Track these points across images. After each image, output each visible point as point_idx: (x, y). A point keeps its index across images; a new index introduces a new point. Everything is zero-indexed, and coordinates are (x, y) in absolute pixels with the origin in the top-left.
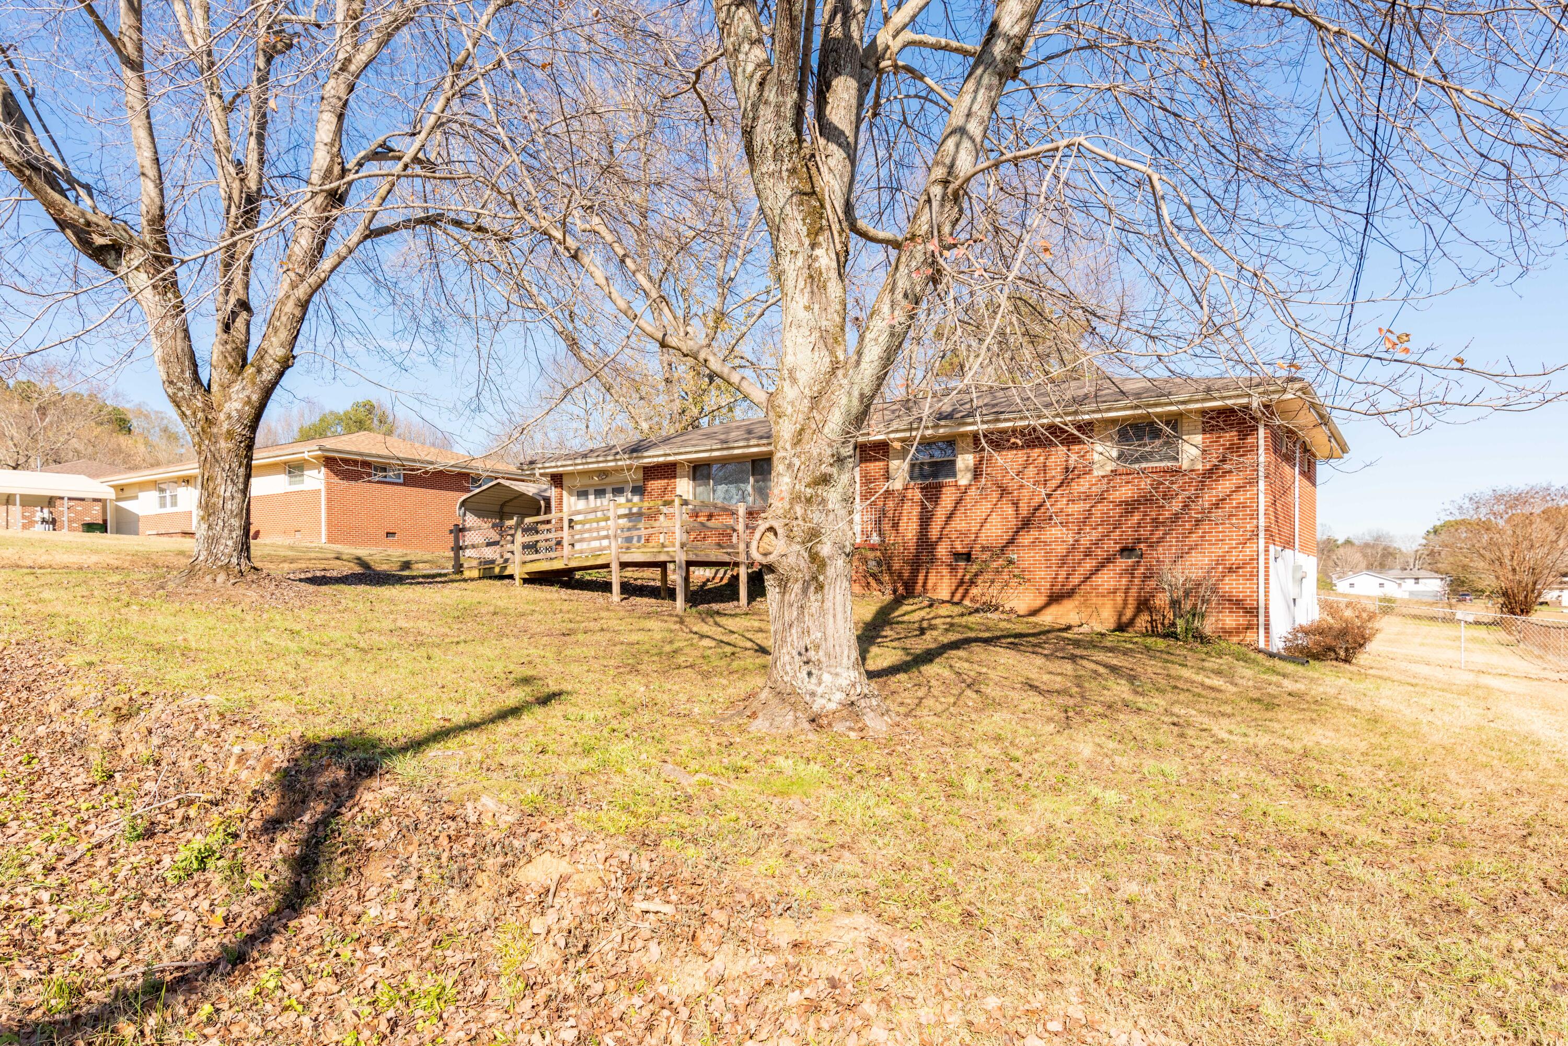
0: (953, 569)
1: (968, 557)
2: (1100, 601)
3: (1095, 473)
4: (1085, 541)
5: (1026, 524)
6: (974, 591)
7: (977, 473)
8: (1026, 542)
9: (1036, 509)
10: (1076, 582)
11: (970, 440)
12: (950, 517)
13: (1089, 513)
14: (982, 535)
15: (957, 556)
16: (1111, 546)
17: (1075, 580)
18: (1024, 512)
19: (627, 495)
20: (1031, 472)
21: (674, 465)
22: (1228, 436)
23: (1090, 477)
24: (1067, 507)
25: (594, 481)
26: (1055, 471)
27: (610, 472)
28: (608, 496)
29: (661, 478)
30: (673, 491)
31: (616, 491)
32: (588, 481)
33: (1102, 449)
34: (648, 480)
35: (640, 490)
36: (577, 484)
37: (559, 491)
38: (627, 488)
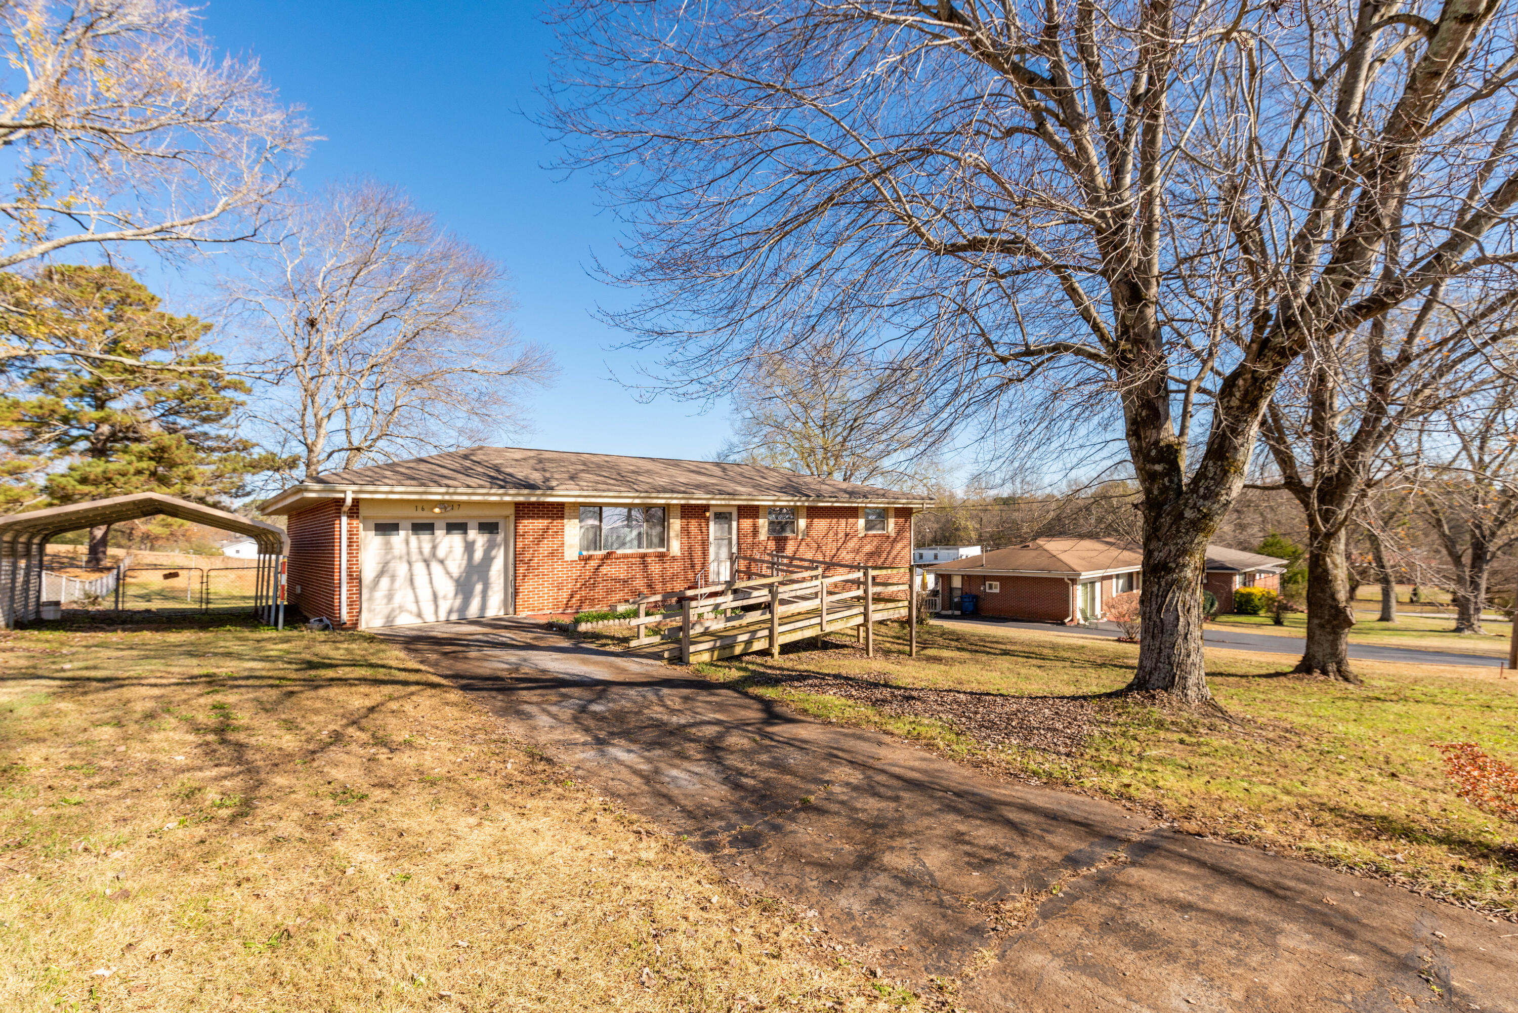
3: (859, 536)
11: (805, 511)
19: (472, 534)
20: (831, 534)
21: (562, 505)
22: (901, 520)
23: (855, 539)
24: (846, 556)
25: (426, 513)
26: (841, 535)
27: (459, 504)
28: (440, 533)
29: (542, 518)
30: (560, 532)
31: (451, 527)
32: (411, 512)
33: (861, 522)
34: (523, 518)
35: (489, 528)
36: (387, 515)
37: (355, 522)
38: (472, 524)
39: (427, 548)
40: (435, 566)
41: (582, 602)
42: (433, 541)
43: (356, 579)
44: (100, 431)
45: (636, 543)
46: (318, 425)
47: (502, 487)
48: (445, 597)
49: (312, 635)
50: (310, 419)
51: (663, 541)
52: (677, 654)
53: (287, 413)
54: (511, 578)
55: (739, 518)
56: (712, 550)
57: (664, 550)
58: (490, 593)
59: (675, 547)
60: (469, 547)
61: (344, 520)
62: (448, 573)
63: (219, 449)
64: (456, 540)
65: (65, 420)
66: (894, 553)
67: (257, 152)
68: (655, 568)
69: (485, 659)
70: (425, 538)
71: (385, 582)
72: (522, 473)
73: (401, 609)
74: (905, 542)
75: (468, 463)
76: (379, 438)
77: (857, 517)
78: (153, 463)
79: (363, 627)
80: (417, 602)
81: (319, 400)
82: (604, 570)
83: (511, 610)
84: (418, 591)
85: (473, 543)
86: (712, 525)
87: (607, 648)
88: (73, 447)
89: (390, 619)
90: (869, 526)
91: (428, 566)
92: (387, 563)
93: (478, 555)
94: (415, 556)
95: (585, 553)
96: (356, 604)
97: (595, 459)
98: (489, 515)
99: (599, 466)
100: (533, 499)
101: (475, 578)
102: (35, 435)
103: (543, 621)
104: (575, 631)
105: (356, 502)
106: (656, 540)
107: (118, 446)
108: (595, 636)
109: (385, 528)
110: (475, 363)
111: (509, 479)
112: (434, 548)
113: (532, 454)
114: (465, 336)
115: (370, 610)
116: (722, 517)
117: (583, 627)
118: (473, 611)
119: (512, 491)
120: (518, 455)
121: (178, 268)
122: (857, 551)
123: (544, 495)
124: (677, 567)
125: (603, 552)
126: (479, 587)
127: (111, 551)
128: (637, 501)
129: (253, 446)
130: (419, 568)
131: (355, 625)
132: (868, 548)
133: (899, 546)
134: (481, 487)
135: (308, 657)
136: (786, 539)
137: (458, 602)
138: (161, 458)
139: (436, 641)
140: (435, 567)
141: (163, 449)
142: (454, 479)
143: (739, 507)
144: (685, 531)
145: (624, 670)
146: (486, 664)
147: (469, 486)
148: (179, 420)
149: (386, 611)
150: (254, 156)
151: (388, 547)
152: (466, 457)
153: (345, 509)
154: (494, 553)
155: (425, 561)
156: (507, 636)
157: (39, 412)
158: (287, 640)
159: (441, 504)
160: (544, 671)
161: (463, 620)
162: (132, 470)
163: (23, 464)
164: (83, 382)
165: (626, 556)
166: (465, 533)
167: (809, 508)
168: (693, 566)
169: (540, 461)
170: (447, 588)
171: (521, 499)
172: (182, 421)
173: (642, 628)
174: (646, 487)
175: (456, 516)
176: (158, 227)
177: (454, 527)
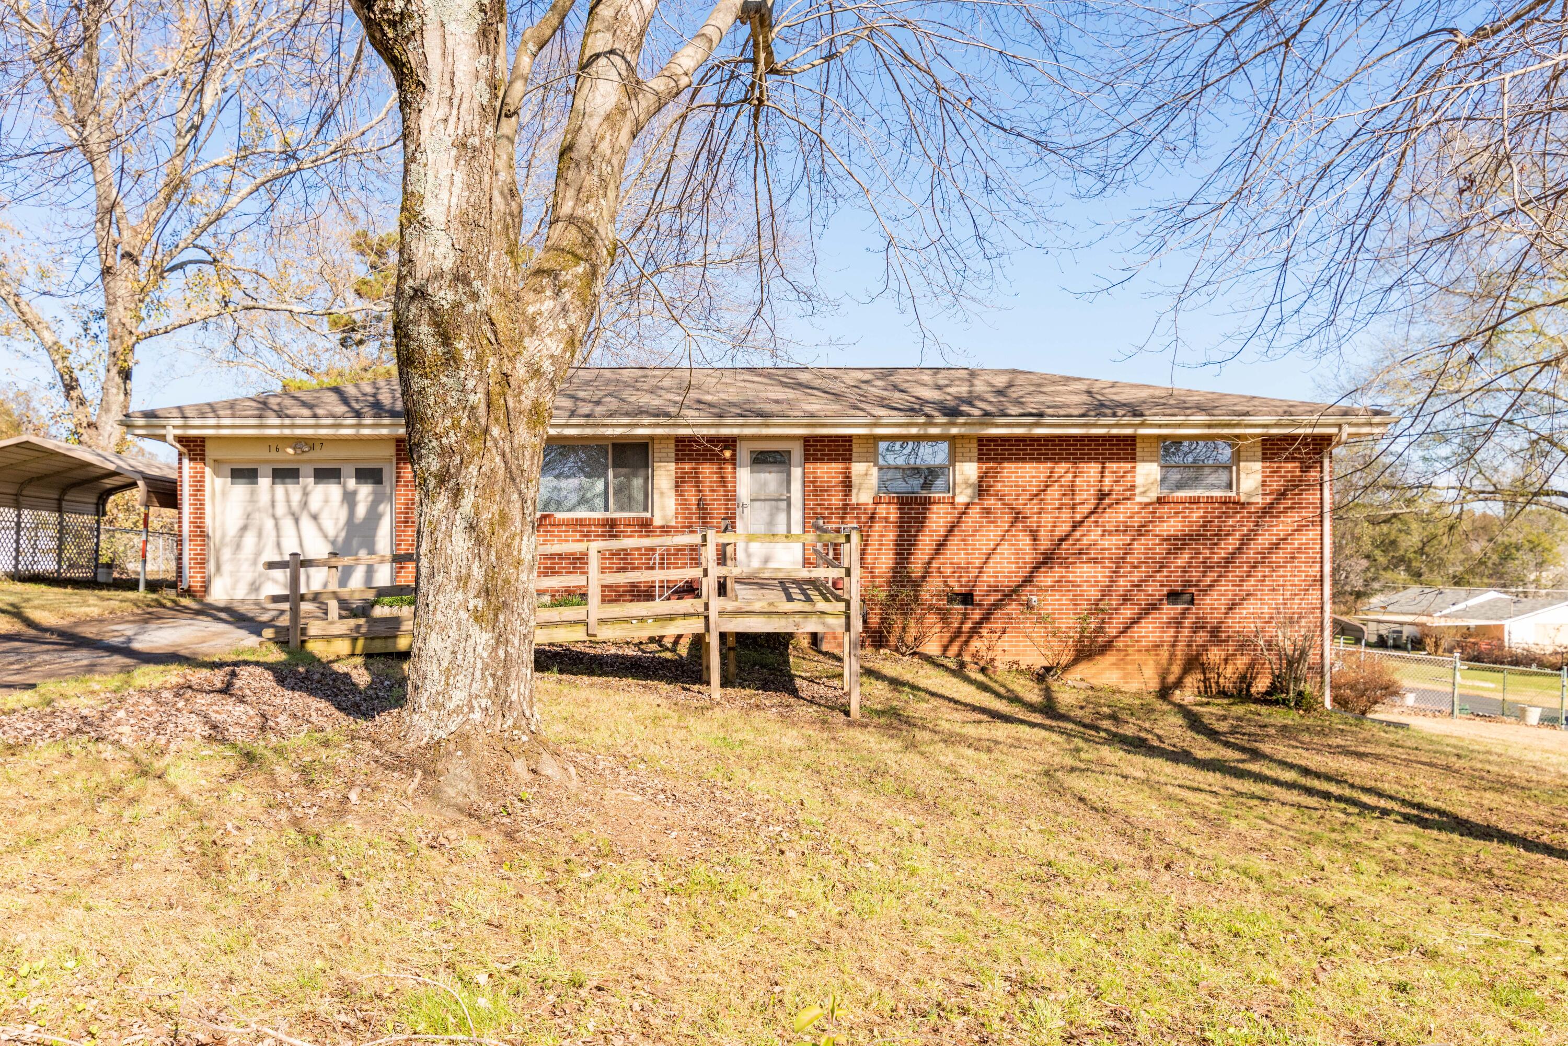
0: (944, 616)
1: (967, 598)
2: (1143, 657)
3: (1138, 499)
4: (1123, 584)
5: (1047, 559)
6: (975, 644)
7: (981, 489)
8: (1049, 581)
9: (1062, 540)
10: (1113, 632)
11: (974, 446)
12: (941, 545)
13: (1128, 550)
14: (989, 570)
15: (953, 597)
16: (1154, 589)
17: (1112, 631)
18: (1045, 544)
19: (349, 482)
20: (1053, 494)
22: (1290, 466)
23: (1130, 507)
25: (283, 455)
26: (1085, 496)
27: (321, 442)
28: (308, 482)
31: (321, 475)
32: (266, 453)
33: (1148, 471)
35: (363, 475)
36: (244, 457)
37: (199, 466)
38: (348, 470)
39: (296, 500)
40: (305, 521)
42: (303, 490)
43: (200, 534)
55: (808, 461)
57: (648, 515)
59: (666, 510)
60: (349, 498)
61: (186, 462)
62: (322, 530)
64: (334, 491)
70: (293, 488)
71: (250, 540)
74: (1304, 516)
77: (1133, 458)
79: (213, 596)
85: (354, 493)
86: (743, 471)
89: (254, 587)
90: (1176, 477)
91: (297, 521)
92: (251, 515)
93: (361, 511)
94: (281, 509)
96: (200, 564)
98: (365, 457)
101: (357, 540)
109: (245, 474)
112: (305, 499)
115: (231, 575)
116: (769, 459)
119: (387, 421)
122: (1138, 532)
130: (287, 521)
131: (202, 591)
132: (1171, 527)
136: (926, 501)
140: (306, 524)
143: (809, 440)
151: (253, 498)
153: (182, 449)
154: (381, 508)
155: (293, 514)
165: (575, 523)
166: (342, 482)
167: (988, 441)
175: (325, 457)
177: (325, 474)
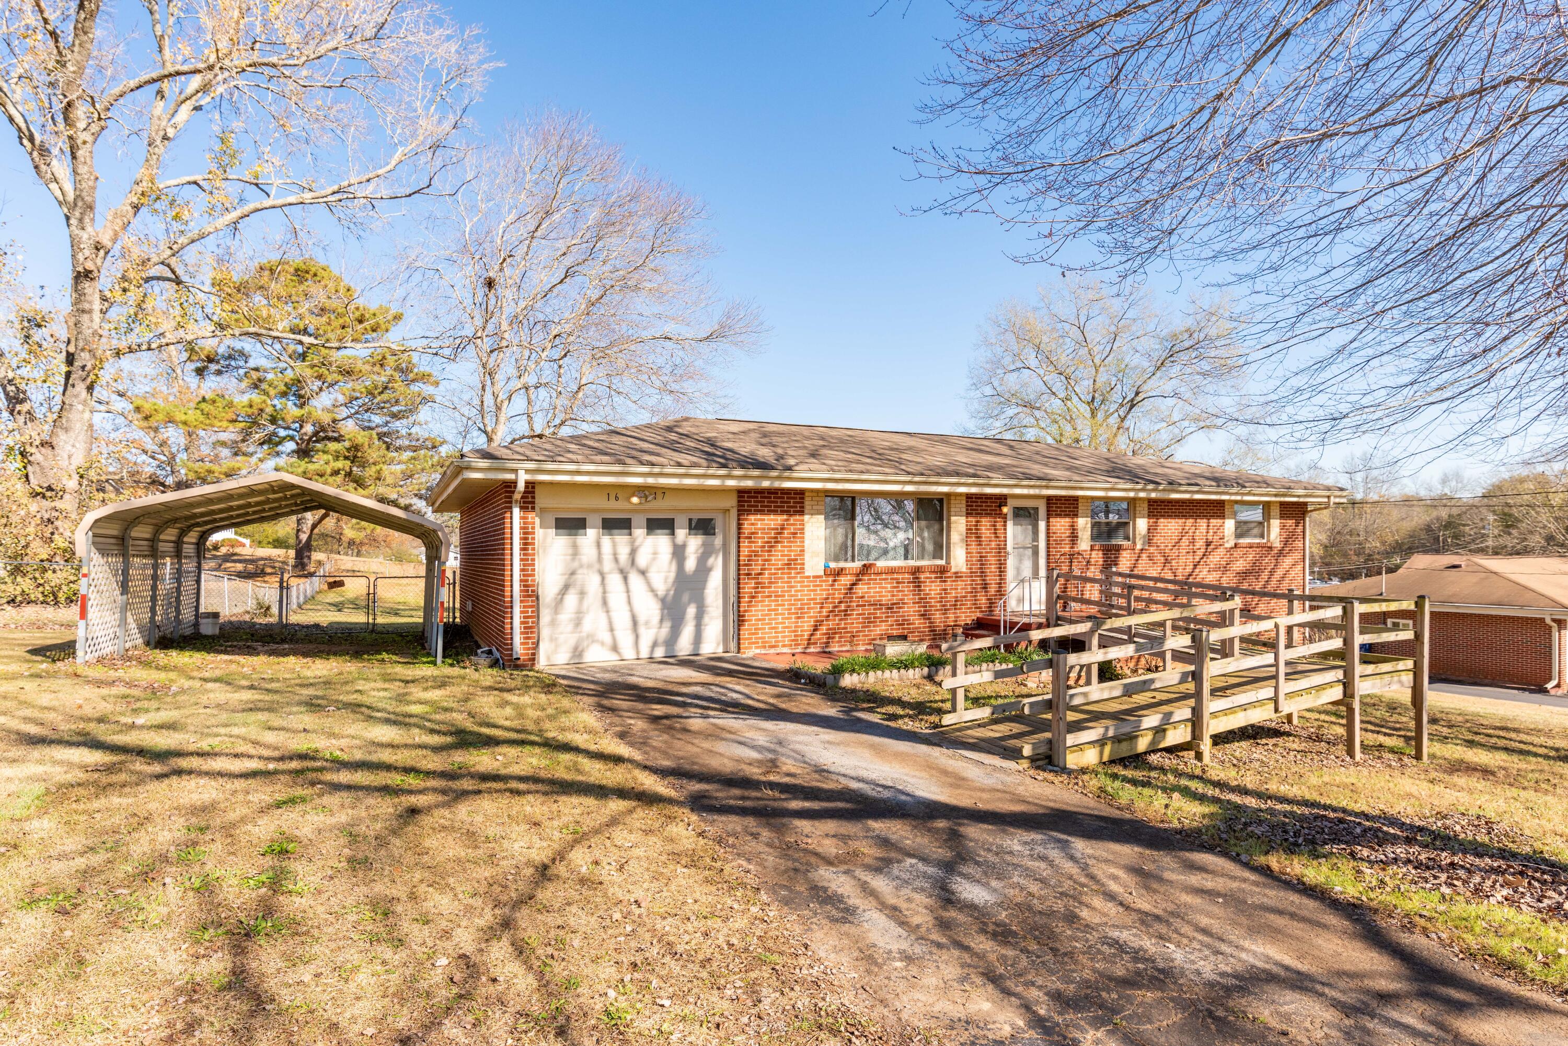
3: (1225, 545)
7: (1149, 538)
11: (1146, 505)
19: (681, 533)
20: (1185, 542)
21: (801, 493)
22: (1290, 522)
23: (1221, 551)
24: (1206, 575)
25: (621, 504)
26: (1200, 544)
27: (664, 491)
28: (639, 532)
29: (775, 512)
30: (798, 535)
31: (654, 525)
32: (600, 502)
33: (1229, 525)
34: (749, 512)
35: (703, 526)
36: (571, 506)
37: (531, 515)
38: (681, 521)
39: (624, 553)
40: (634, 578)
41: (830, 637)
42: (632, 542)
43: (531, 594)
44: (303, 431)
45: (901, 551)
46: (499, 408)
47: (724, 466)
48: (647, 623)
49: (476, 676)
50: (489, 400)
51: (940, 549)
52: (1043, 750)
53: (466, 397)
54: (732, 599)
55: (1049, 516)
56: (1011, 563)
57: (943, 562)
58: (706, 619)
59: (959, 558)
60: (679, 553)
61: (516, 511)
62: (652, 590)
63: (409, 448)
64: (661, 542)
65: (273, 420)
66: (1279, 572)
67: (434, 91)
68: (933, 588)
69: (715, 734)
70: (621, 540)
71: (571, 600)
72: (746, 447)
73: (592, 638)
74: (1297, 556)
75: (673, 436)
76: (563, 423)
77: (1222, 516)
78: (348, 463)
79: (542, 663)
80: (612, 630)
81: (500, 377)
82: (861, 589)
83: (733, 646)
84: (614, 614)
85: (684, 546)
86: (1010, 524)
87: (900, 724)
88: (280, 448)
89: (577, 652)
90: (1242, 530)
91: (625, 579)
92: (573, 573)
93: (691, 564)
94: (608, 565)
95: (833, 565)
96: (531, 629)
97: (834, 433)
98: (703, 507)
99: (842, 441)
100: (766, 484)
101: (686, 597)
102: (246, 435)
103: (782, 664)
104: (836, 686)
105: (531, 486)
106: (929, 547)
107: (319, 446)
108: (874, 699)
109: (568, 525)
110: (670, 328)
111: (729, 455)
112: (633, 552)
113: (751, 426)
114: (659, 294)
115: (552, 639)
116: (1025, 514)
117: (848, 681)
118: (684, 646)
119: (739, 472)
120: (735, 428)
121: (359, 238)
122: (1225, 569)
123: (779, 478)
124: (959, 589)
125: (858, 564)
126: (691, 611)
127: (317, 556)
128: (909, 488)
129: (442, 444)
130: (614, 580)
131: (533, 659)
132: (1240, 565)
133: (1287, 561)
134: (694, 465)
135: (460, 719)
136: (1118, 548)
137: (665, 631)
138: (355, 457)
139: (641, 694)
140: (635, 580)
141: (356, 448)
142: (658, 455)
143: (1049, 499)
144: (973, 534)
145: (958, 781)
146: (721, 747)
147: (679, 465)
148: (373, 417)
149: (572, 642)
150: (429, 95)
151: (575, 551)
152: (669, 429)
153: (517, 496)
154: (711, 561)
155: (621, 571)
156: (738, 689)
157: (250, 411)
158: (442, 683)
159: (643, 491)
160: (821, 771)
161: (672, 660)
162: (329, 471)
163: (237, 465)
164: (287, 380)
165: (891, 571)
166: (673, 534)
167: (1151, 503)
168: (985, 587)
169: (765, 435)
170: (649, 610)
171: (749, 483)
172: (377, 419)
173: (960, 694)
174: (919, 468)
175: (660, 508)
176: (336, 188)
177: (657, 525)
